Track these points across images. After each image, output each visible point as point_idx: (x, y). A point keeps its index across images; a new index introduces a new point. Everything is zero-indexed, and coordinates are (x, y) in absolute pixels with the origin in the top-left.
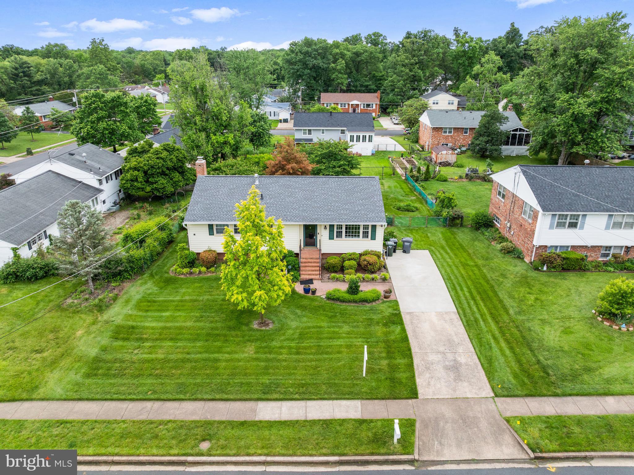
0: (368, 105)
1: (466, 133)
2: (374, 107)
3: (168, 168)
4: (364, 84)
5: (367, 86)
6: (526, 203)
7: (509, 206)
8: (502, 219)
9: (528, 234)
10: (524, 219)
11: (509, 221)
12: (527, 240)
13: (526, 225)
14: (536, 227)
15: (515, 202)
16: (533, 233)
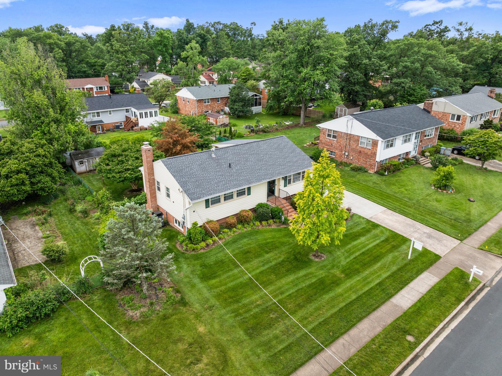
0: (101, 88)
1: (218, 101)
2: (106, 89)
3: (45, 165)
4: (81, 70)
5: (85, 72)
6: (361, 137)
7: (343, 142)
8: (336, 151)
9: (369, 156)
10: (363, 148)
11: (346, 152)
12: (369, 160)
13: (366, 151)
14: (376, 150)
15: (350, 139)
16: (375, 154)
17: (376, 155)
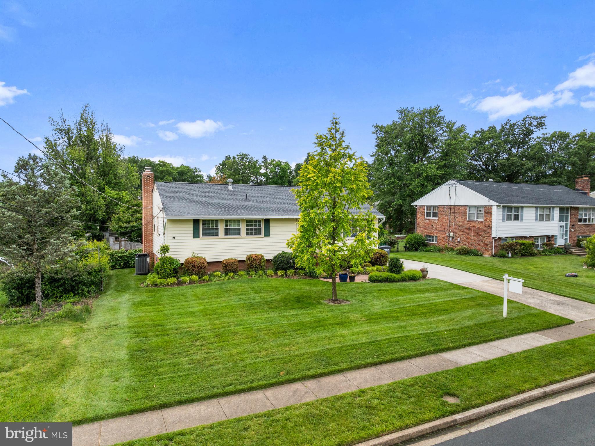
6: (470, 207)
7: (445, 219)
8: (439, 235)
9: (481, 231)
10: (472, 221)
11: (450, 232)
12: (482, 238)
13: (477, 225)
14: (491, 221)
15: (454, 213)
16: (489, 227)
17: (491, 228)
